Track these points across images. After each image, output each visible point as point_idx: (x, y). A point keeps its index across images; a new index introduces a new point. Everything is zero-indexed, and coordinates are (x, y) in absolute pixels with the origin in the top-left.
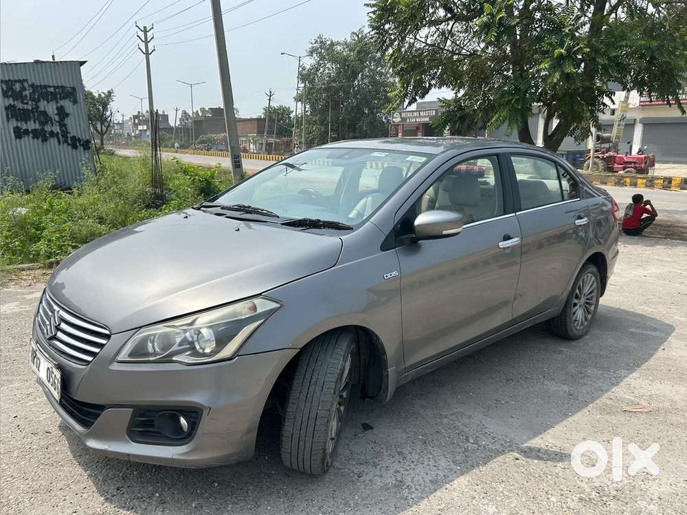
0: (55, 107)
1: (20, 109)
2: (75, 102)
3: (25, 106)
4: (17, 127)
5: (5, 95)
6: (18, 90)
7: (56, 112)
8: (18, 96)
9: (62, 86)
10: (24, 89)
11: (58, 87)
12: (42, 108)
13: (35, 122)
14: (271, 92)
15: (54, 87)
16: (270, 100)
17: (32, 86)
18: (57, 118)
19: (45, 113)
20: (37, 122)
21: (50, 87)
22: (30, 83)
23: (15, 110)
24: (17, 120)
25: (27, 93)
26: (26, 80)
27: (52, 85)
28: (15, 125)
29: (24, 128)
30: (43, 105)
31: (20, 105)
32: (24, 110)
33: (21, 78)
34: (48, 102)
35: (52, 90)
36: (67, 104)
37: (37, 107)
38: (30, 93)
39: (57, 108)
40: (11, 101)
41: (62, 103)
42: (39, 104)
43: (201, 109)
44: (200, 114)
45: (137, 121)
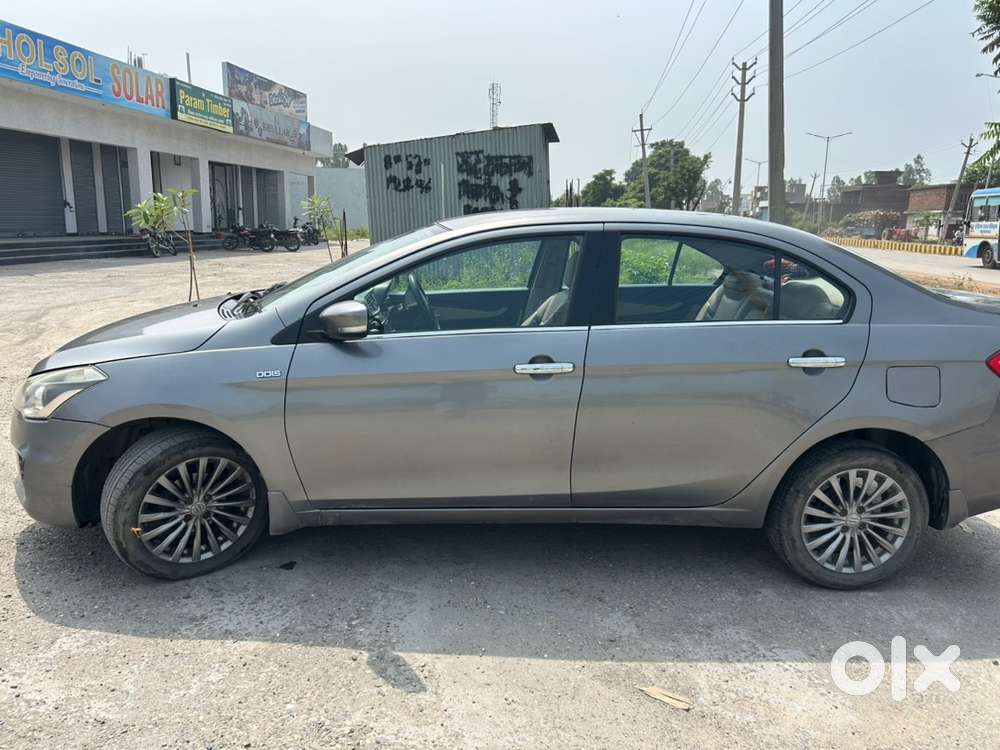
0: (508, 181)
1: (472, 185)
2: (530, 174)
3: (478, 181)
4: (468, 206)
5: (460, 169)
6: (473, 162)
7: (508, 187)
8: (472, 170)
9: (519, 156)
10: (478, 161)
11: (514, 157)
12: (494, 183)
13: (486, 200)
14: (971, 140)
15: (510, 157)
16: (968, 153)
17: (488, 157)
18: (508, 194)
19: (497, 188)
20: (488, 199)
21: (506, 157)
22: (485, 154)
23: (468, 186)
24: (468, 197)
25: (481, 166)
26: (482, 152)
27: (507, 155)
28: (466, 203)
29: (474, 206)
30: (496, 179)
31: (473, 181)
32: (476, 185)
33: (477, 149)
34: (502, 175)
35: (507, 161)
36: (521, 177)
37: (490, 182)
38: (485, 166)
39: (510, 183)
40: (465, 176)
41: (516, 176)
42: (492, 178)
43: (865, 174)
44: (864, 181)
45: (759, 194)
